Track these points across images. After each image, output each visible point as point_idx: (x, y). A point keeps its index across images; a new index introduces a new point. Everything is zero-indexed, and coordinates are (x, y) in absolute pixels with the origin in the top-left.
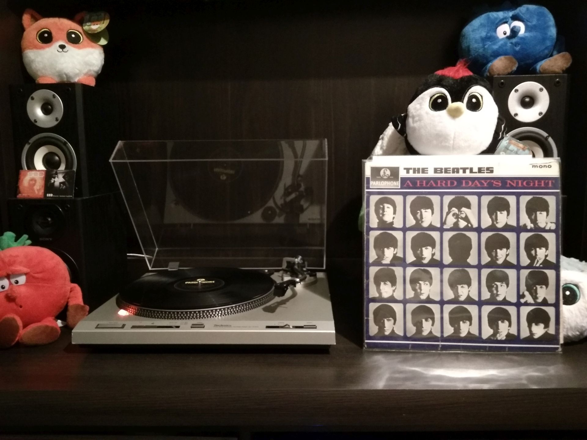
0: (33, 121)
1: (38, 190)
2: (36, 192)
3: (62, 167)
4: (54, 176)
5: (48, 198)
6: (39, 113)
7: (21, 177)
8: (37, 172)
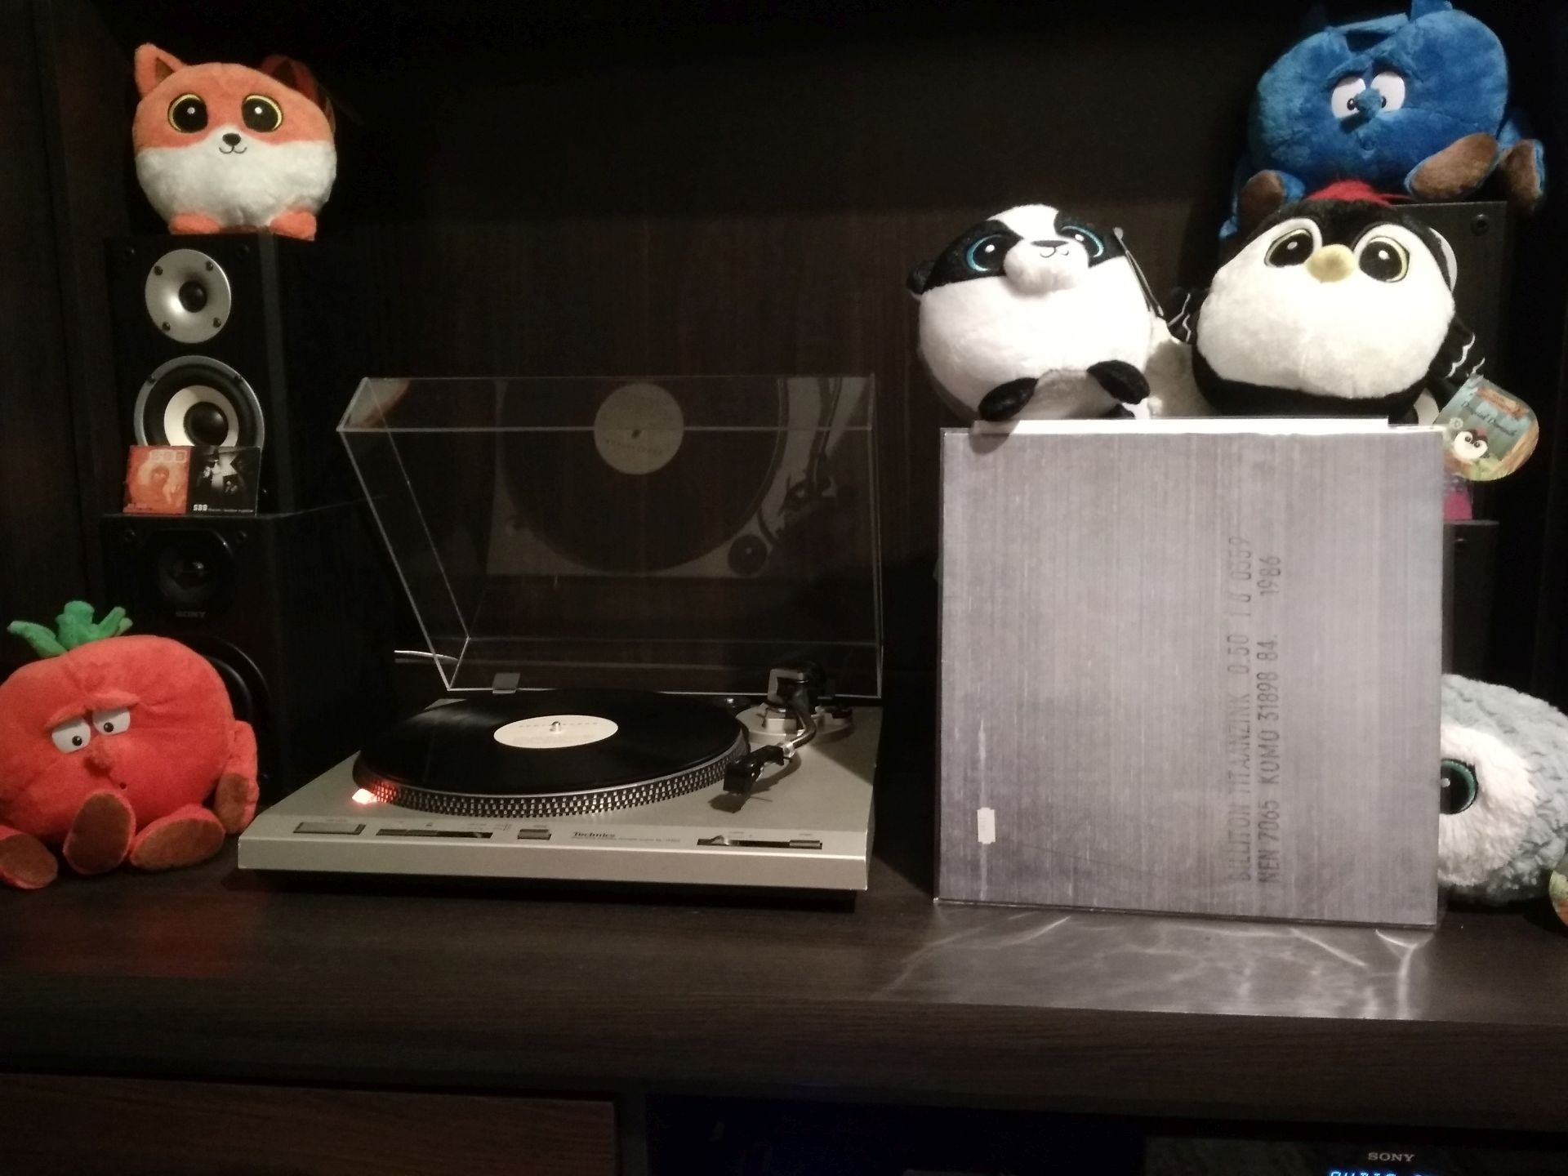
0: (160, 325)
1: (172, 495)
2: (169, 499)
3: (231, 441)
4: (211, 461)
5: (197, 516)
6: (175, 306)
7: (134, 462)
8: (170, 451)
